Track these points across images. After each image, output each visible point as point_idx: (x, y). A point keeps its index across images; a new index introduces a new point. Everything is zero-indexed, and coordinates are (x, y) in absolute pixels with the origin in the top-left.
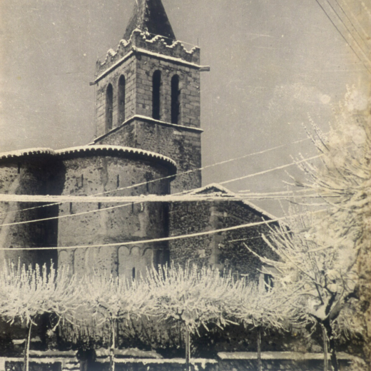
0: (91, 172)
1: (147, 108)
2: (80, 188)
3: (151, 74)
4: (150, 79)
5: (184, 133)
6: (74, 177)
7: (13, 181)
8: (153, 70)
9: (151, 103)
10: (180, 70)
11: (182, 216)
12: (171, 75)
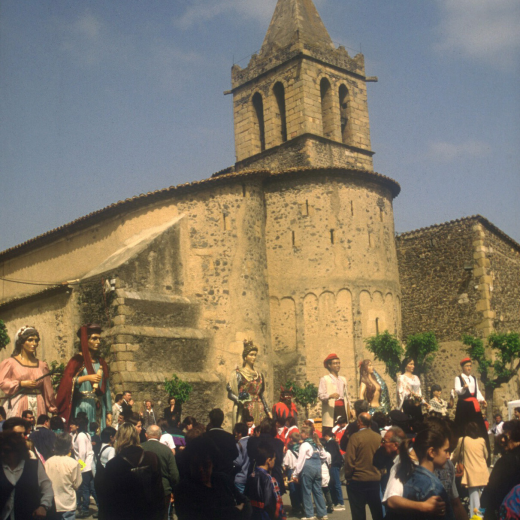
0: (319, 198)
1: (317, 122)
2: (304, 217)
3: (318, 82)
4: (318, 87)
5: (355, 154)
6: (295, 203)
7: (238, 207)
8: (320, 78)
9: (320, 116)
10: (346, 79)
11: (421, 253)
12: (338, 84)
